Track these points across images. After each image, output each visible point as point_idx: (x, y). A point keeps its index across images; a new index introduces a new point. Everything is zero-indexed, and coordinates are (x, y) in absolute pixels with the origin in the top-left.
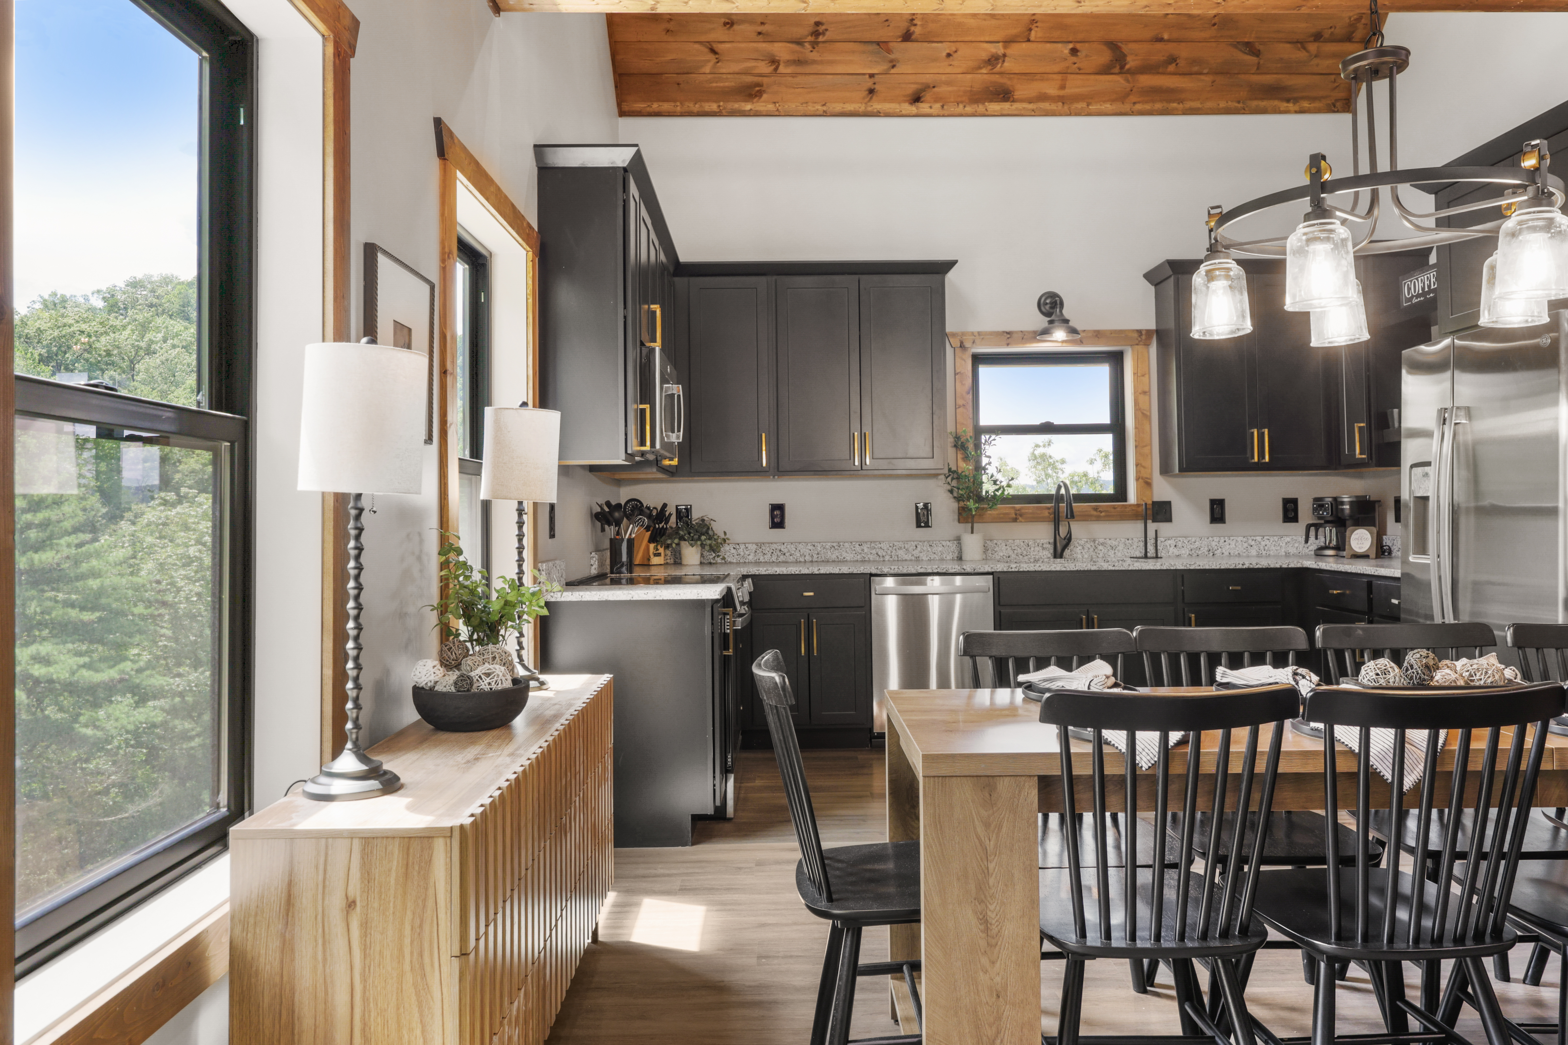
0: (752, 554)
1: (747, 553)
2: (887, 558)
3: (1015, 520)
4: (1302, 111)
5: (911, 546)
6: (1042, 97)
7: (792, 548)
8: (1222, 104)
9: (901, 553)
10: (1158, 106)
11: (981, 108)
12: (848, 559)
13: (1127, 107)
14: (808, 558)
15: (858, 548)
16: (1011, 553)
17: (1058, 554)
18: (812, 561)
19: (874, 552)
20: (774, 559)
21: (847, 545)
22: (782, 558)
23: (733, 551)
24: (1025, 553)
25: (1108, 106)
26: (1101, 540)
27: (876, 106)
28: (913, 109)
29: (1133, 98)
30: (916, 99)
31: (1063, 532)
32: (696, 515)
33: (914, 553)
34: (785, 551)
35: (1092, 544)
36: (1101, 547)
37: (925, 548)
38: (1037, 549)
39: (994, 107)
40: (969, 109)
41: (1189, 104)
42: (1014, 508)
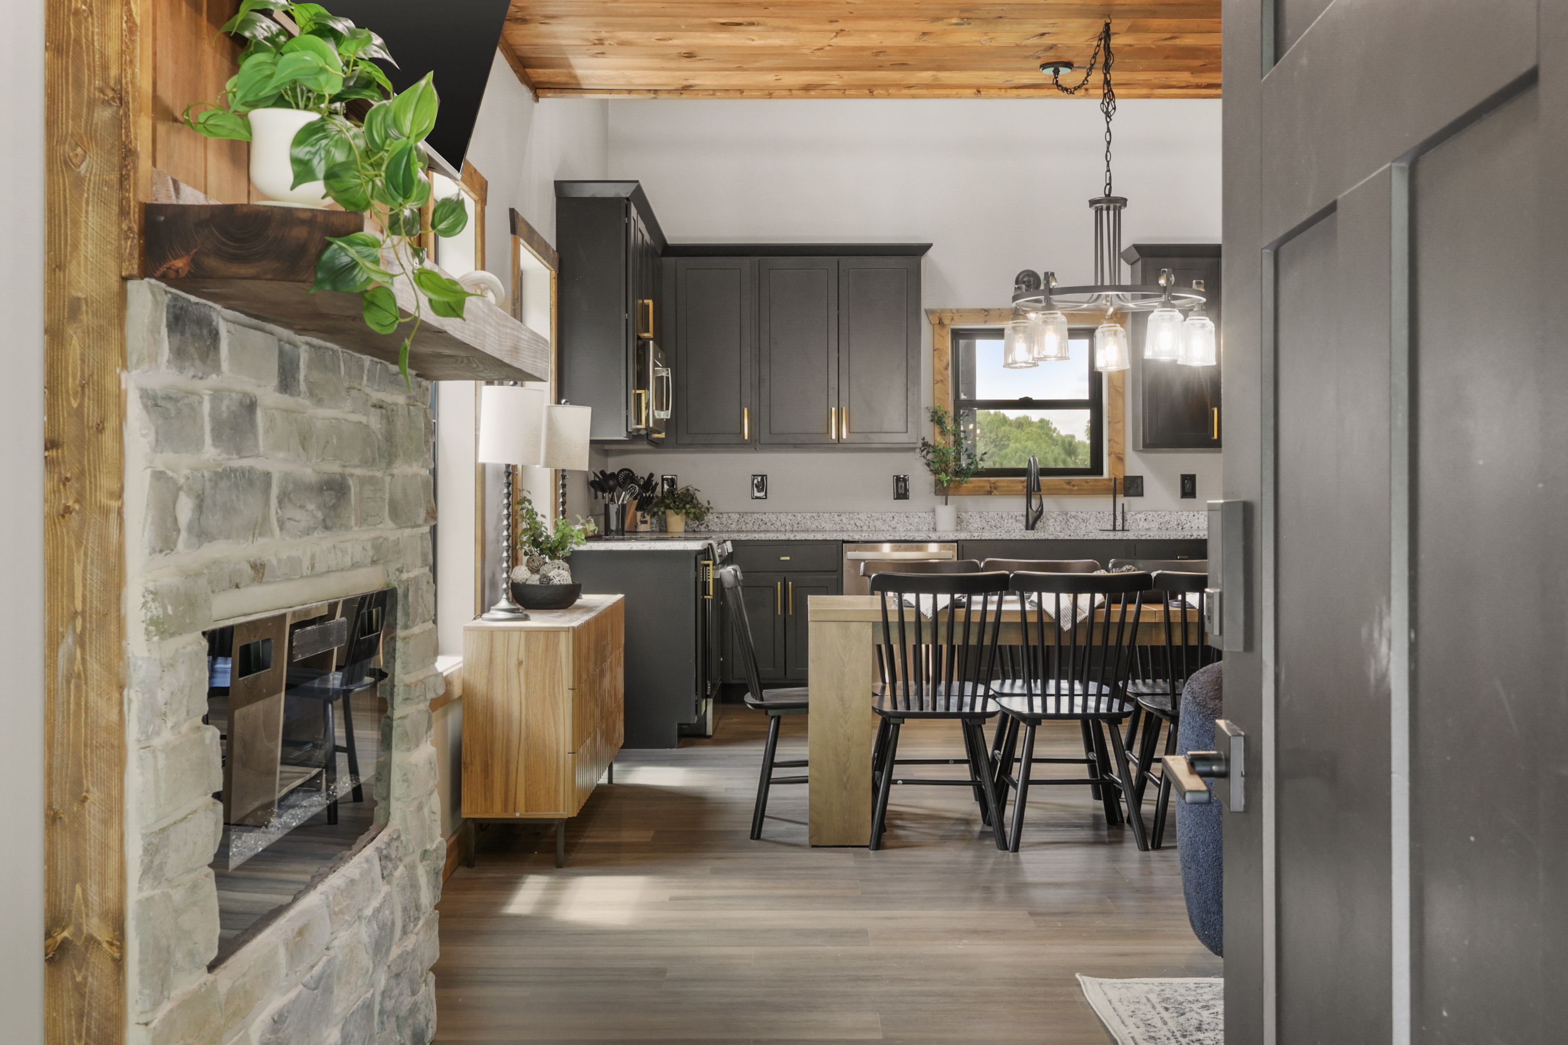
0: (735, 523)
1: (730, 522)
2: (865, 528)
3: (990, 493)
5: (888, 517)
7: (773, 517)
9: (878, 524)
12: (828, 528)
14: (789, 528)
15: (837, 519)
16: (985, 524)
17: (1030, 526)
18: (792, 531)
19: (852, 522)
20: (756, 528)
21: (826, 515)
22: (763, 527)
23: (716, 520)
24: (998, 524)
26: (1073, 513)
31: (1035, 505)
32: (681, 485)
33: (891, 523)
34: (767, 520)
35: (1064, 517)
36: (1072, 520)
37: (901, 519)
38: (1010, 521)
42: (989, 481)
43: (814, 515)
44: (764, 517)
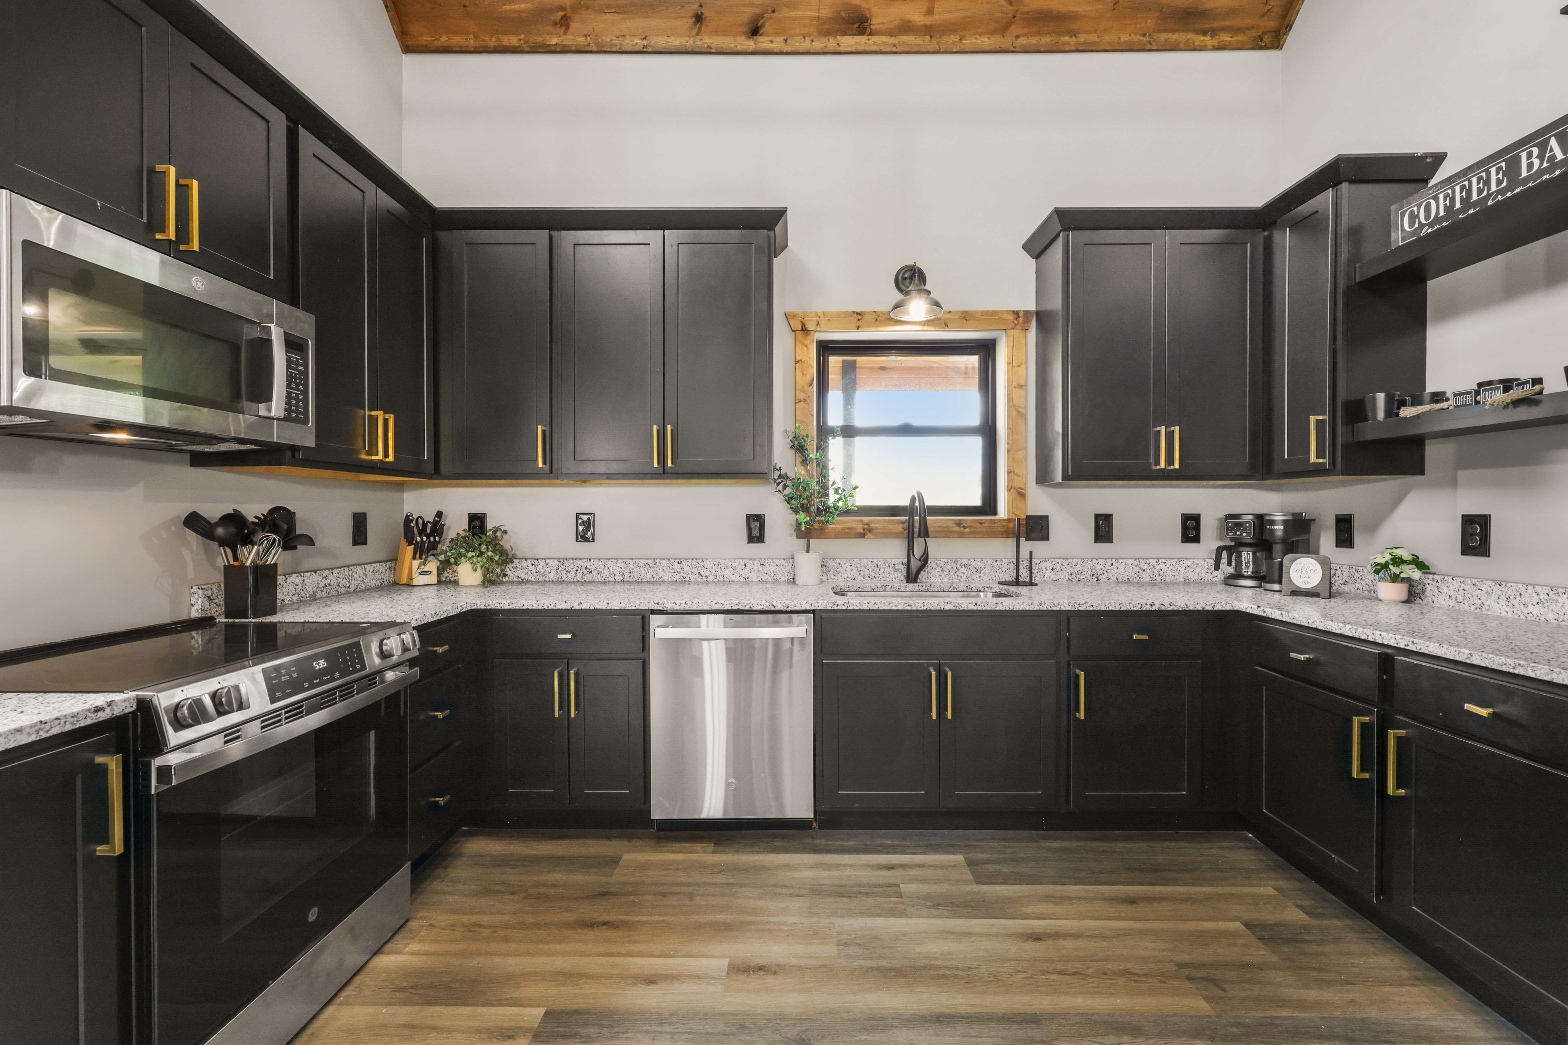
0: (553, 572)
1: (548, 570)
2: (711, 578)
3: (862, 536)
4: (1221, 48)
5: (739, 565)
6: (906, 28)
7: (600, 565)
8: (1124, 38)
9: (728, 573)
10: (1046, 40)
11: (831, 43)
12: (665, 578)
13: (1007, 42)
14: (618, 577)
15: (677, 567)
16: (856, 574)
17: (912, 577)
18: (623, 581)
19: (696, 571)
20: (579, 577)
21: (663, 562)
22: (588, 577)
23: (531, 568)
24: (873, 574)
25: (985, 41)
26: (965, 561)
27: (707, 40)
28: (750, 45)
29: (1015, 29)
30: (755, 31)
31: (918, 551)
32: (490, 525)
33: (742, 572)
34: (592, 568)
35: (953, 565)
36: (963, 570)
37: (755, 568)
38: (887, 570)
39: (849, 41)
40: (818, 45)
41: (1083, 38)
42: (861, 521)
43: (649, 562)
44: (589, 564)
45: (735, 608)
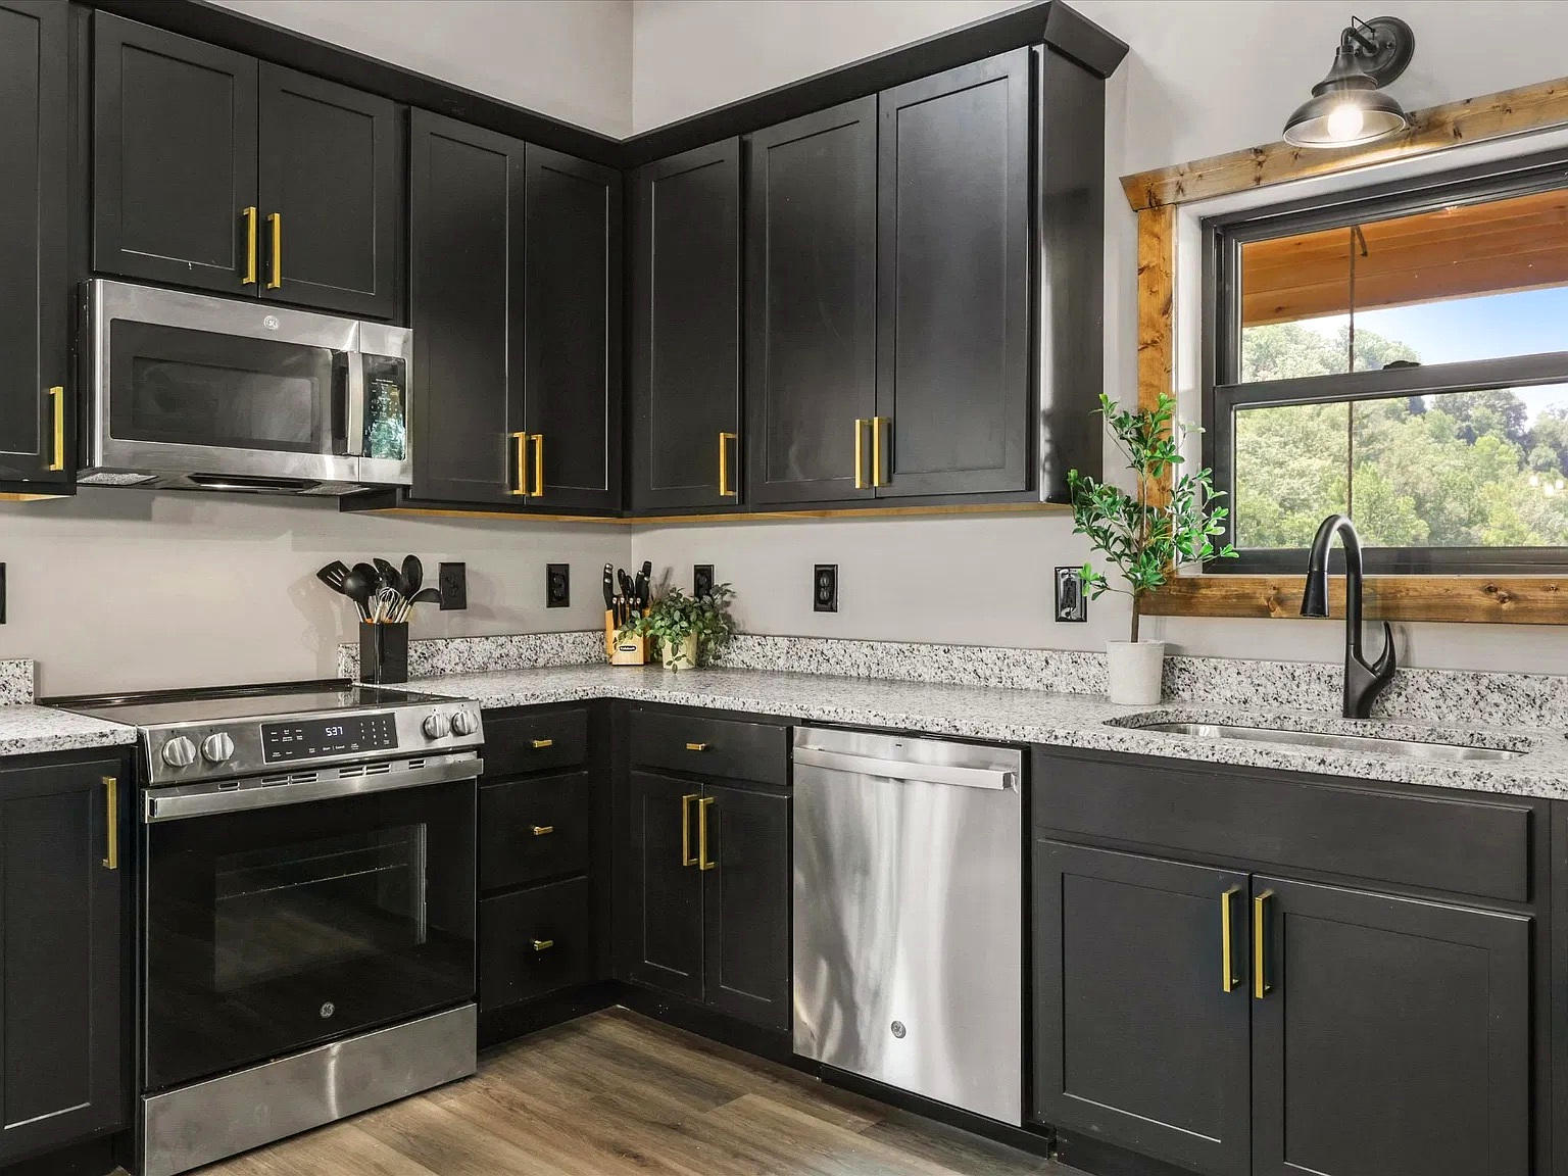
0: (783, 657)
1: (777, 653)
2: (993, 682)
3: (1264, 612)
5: (1036, 659)
7: (838, 648)
9: (1019, 672)
14: (863, 671)
15: (942, 658)
16: (1249, 691)
17: (1360, 705)
18: (869, 678)
19: (970, 667)
20: (813, 668)
21: (923, 648)
22: (825, 668)
23: (758, 649)
24: (1284, 695)
26: (1498, 678)
31: (1373, 647)
33: (1042, 675)
34: (829, 654)
35: (1470, 685)
36: (1496, 697)
37: (1063, 667)
38: (1315, 687)
42: (1264, 583)
43: (905, 647)
44: (825, 647)
45: (901, 725)
